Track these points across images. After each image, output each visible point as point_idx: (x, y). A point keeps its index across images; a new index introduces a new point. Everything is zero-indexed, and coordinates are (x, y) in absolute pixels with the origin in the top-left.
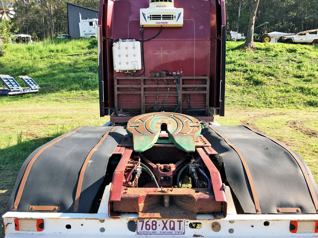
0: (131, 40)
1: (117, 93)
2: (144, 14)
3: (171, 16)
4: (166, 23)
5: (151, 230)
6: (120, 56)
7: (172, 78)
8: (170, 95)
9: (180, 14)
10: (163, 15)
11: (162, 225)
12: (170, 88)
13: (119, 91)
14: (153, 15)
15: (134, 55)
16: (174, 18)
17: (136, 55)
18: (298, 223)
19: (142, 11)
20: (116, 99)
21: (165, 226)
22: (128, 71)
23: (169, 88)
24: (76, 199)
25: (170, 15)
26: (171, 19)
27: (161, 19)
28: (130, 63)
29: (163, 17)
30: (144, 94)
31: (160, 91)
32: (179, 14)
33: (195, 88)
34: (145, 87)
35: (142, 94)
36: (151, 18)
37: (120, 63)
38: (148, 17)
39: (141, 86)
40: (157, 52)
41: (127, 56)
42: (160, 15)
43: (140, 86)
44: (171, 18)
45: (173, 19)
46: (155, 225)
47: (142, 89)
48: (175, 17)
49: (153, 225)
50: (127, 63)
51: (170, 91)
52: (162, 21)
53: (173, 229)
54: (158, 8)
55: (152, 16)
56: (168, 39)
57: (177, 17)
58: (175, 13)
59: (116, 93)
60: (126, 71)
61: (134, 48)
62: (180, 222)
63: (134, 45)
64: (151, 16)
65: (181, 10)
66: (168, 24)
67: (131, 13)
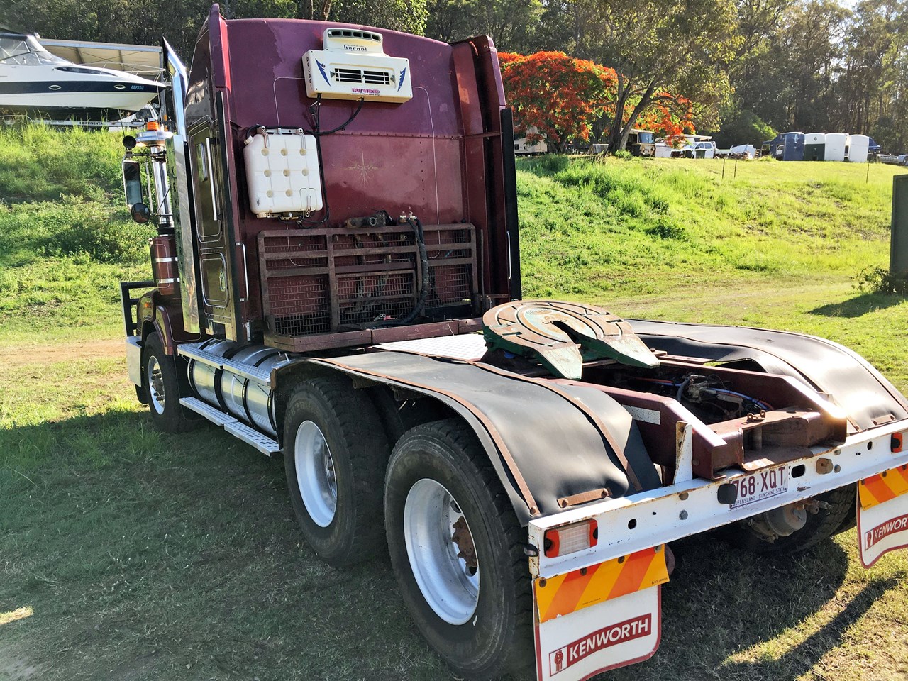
0: (287, 131)
1: (267, 276)
2: (322, 65)
3: (384, 76)
4: (376, 91)
5: (748, 496)
6: (268, 173)
7: (397, 229)
8: (396, 272)
9: (403, 73)
10: (365, 72)
11: (761, 482)
12: (394, 255)
13: (271, 269)
14: (341, 70)
15: (305, 173)
16: (391, 82)
17: (310, 172)
18: (903, 434)
19: (314, 55)
20: (266, 290)
21: (765, 484)
22: (291, 215)
23: (390, 256)
24: (625, 468)
25: (382, 74)
26: (383, 83)
27: (360, 81)
28: (296, 194)
29: (366, 78)
30: (336, 274)
31: (370, 263)
32: (401, 73)
33: (446, 252)
34: (337, 255)
35: (330, 274)
36: (337, 75)
37: (270, 194)
38: (332, 75)
39: (327, 253)
40: (353, 165)
41: (286, 173)
42: (359, 72)
43: (323, 253)
44: (385, 81)
45: (388, 83)
46: (753, 484)
47: (331, 259)
48: (393, 79)
49: (750, 484)
50: (289, 193)
51: (392, 262)
52: (363, 85)
53: (774, 485)
54: (349, 53)
55: (339, 73)
56: (376, 133)
57: (398, 80)
58: (392, 69)
59: (264, 275)
60: (286, 214)
61: (303, 152)
62: (781, 469)
63: (303, 144)
64: (336, 70)
65: (404, 63)
66: (381, 94)
67: (277, 60)
